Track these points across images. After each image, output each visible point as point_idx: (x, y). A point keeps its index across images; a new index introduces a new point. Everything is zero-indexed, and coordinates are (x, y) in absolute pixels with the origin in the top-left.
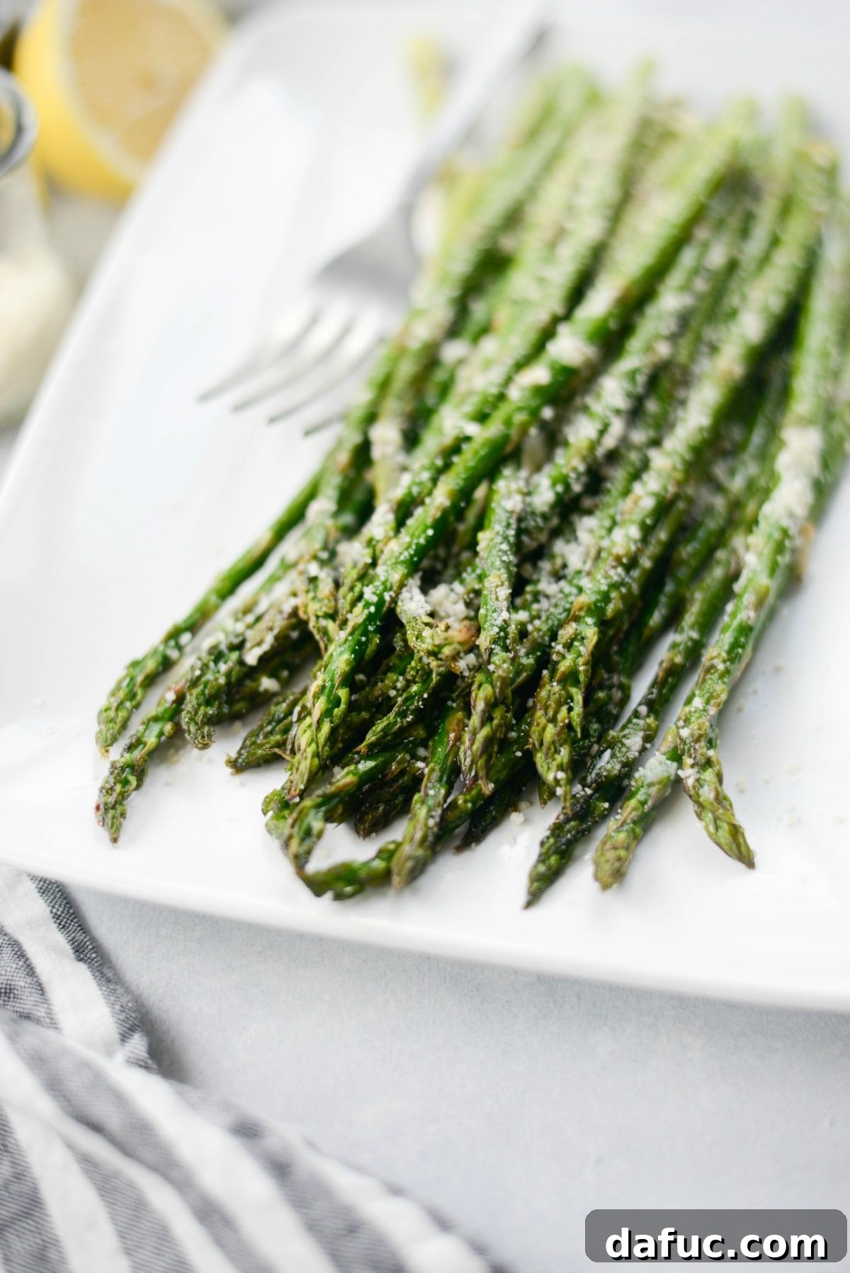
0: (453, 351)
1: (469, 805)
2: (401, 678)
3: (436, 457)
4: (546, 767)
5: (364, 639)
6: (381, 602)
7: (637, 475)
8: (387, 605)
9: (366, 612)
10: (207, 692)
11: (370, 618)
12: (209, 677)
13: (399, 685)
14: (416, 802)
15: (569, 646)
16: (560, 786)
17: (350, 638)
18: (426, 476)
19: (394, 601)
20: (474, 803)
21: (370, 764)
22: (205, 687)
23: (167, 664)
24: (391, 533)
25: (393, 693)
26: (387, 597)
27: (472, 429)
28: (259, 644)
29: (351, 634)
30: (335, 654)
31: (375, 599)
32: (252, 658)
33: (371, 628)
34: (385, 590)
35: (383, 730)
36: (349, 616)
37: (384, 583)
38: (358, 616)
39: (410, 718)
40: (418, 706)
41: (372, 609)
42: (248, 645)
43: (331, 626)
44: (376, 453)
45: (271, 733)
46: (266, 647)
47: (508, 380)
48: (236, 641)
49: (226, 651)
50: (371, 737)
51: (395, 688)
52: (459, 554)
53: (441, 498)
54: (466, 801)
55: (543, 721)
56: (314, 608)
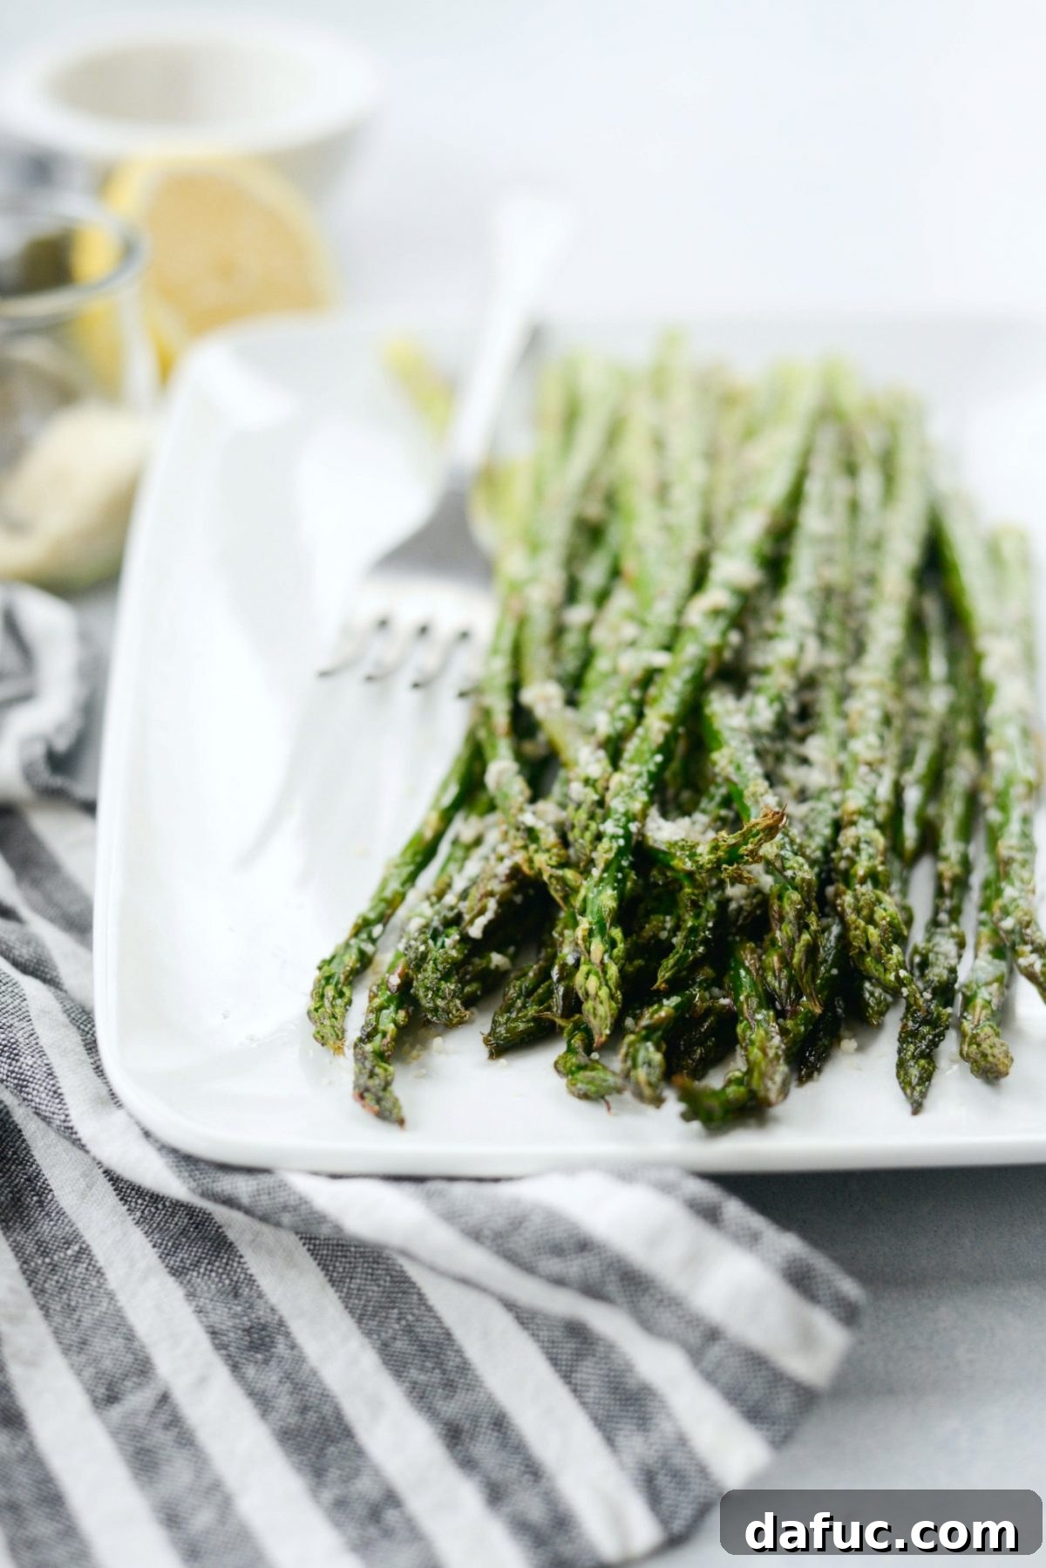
0: (578, 615)
1: (802, 1028)
2: (668, 918)
3: (629, 691)
4: (882, 970)
5: (620, 875)
6: (628, 835)
7: (845, 693)
8: (635, 837)
9: (615, 845)
10: (440, 967)
11: (621, 852)
12: (435, 953)
13: (668, 925)
14: (744, 1031)
15: (856, 849)
16: (905, 986)
17: (605, 875)
18: (626, 710)
19: (641, 833)
20: (806, 1025)
21: (675, 1000)
22: (435, 963)
23: (365, 961)
24: (610, 769)
25: (664, 935)
26: (633, 827)
27: (660, 659)
28: (482, 912)
29: (605, 870)
30: (591, 896)
31: (621, 832)
32: (475, 931)
33: (625, 863)
34: (629, 821)
35: (675, 965)
36: (594, 855)
37: (626, 814)
38: (604, 853)
39: (701, 949)
40: (706, 937)
41: (622, 842)
42: (467, 917)
43: (569, 874)
44: (540, 712)
45: (524, 1007)
46: (489, 915)
47: (680, 612)
48: (451, 915)
49: (441, 928)
50: (664, 974)
51: (664, 929)
52: (677, 795)
53: (656, 725)
54: (797, 1025)
55: (862, 923)
56: (541, 860)
